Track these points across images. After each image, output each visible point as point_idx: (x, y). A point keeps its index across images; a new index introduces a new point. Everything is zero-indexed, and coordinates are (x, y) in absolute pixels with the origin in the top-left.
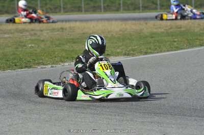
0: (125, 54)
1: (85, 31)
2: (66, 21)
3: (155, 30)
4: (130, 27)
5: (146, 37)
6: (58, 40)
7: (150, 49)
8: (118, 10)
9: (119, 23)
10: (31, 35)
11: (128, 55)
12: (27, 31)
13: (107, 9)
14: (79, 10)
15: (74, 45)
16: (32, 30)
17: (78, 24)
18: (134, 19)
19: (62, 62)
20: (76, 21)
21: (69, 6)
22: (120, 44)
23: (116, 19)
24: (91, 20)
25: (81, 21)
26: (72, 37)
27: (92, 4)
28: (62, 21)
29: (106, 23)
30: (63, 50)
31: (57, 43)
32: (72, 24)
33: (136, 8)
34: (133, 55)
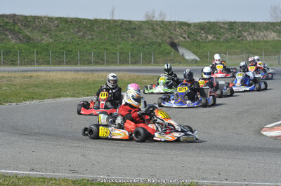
0: (72, 96)
1: (47, 78)
2: (35, 71)
3: (97, 79)
4: (80, 76)
5: (90, 84)
6: (26, 84)
7: (91, 92)
8: (76, 64)
9: (73, 73)
10: (8, 81)
11: (74, 96)
12: (5, 78)
13: (68, 63)
14: (48, 63)
15: (36, 89)
16: (9, 77)
17: (43, 73)
18: (84, 71)
19: (25, 101)
20: (42, 71)
21: (41, 60)
22: (70, 88)
23: (71, 71)
24: (53, 71)
25: (46, 71)
26: (36, 83)
27: (58, 59)
28: (32, 71)
29: (64, 73)
30: (27, 92)
31: (24, 86)
32: (39, 74)
33: (89, 63)
34: (78, 97)
